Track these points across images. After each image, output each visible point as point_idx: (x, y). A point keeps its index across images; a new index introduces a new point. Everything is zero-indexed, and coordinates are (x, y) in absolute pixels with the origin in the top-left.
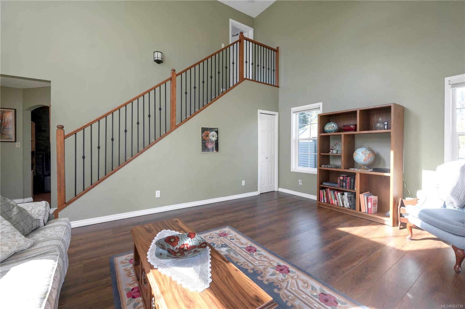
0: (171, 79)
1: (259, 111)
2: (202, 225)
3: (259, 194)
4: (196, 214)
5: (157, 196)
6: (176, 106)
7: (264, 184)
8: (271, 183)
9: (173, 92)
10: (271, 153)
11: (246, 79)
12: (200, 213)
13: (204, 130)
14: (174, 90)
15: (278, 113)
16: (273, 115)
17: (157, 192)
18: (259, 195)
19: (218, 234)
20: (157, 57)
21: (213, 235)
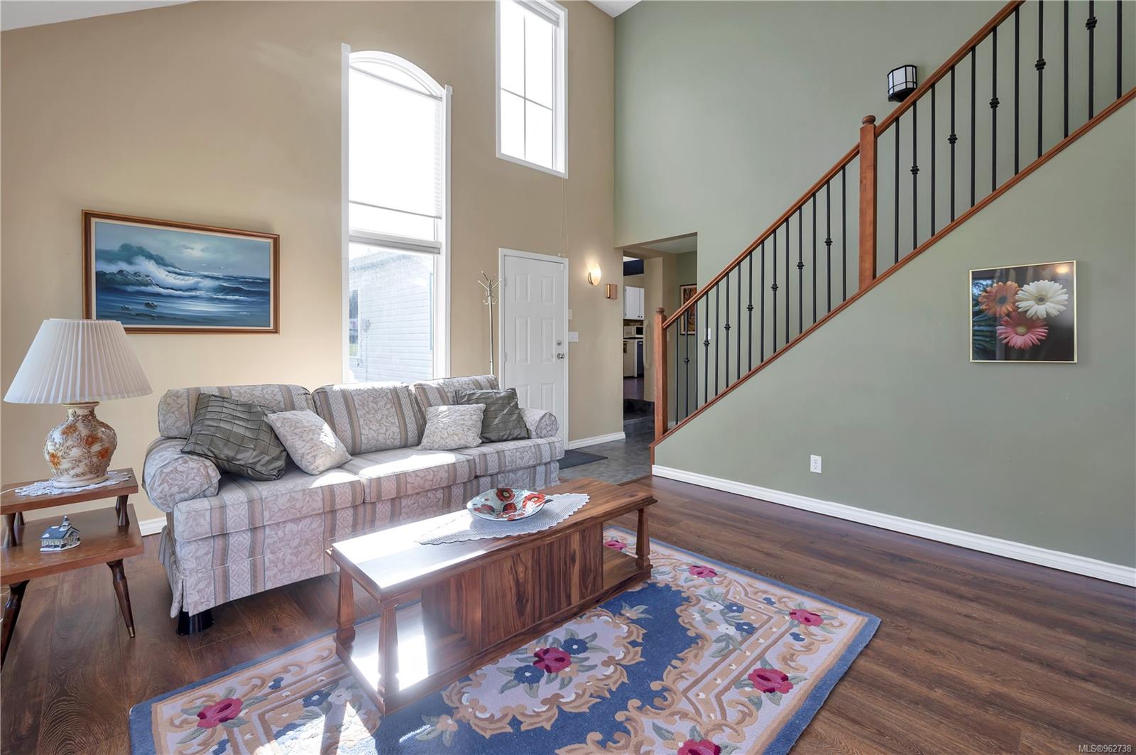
2: (830, 577)
5: (811, 469)
12: (898, 559)
17: (815, 458)
19: (798, 608)
20: (893, 87)
21: (785, 602)
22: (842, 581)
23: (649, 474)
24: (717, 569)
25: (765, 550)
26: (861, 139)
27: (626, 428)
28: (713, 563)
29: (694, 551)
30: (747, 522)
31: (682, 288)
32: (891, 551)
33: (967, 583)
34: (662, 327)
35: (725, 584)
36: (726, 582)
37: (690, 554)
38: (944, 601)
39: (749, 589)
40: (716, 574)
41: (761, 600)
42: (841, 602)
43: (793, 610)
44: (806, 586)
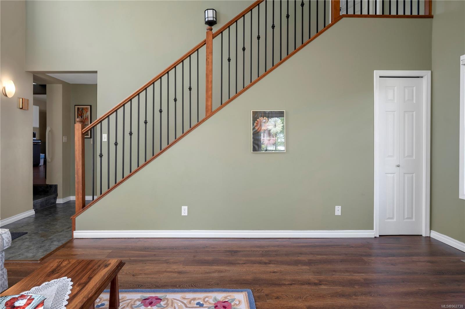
0: (204, 43)
1: (377, 73)
2: (216, 275)
3: (378, 236)
4: (226, 251)
5: (183, 214)
6: (212, 82)
7: (392, 218)
8: (412, 218)
9: (208, 62)
10: (412, 156)
11: (347, 16)
12: (233, 252)
13: (256, 116)
14: (208, 58)
15: (430, 72)
16: (418, 77)
17: (183, 207)
18: (375, 237)
19: (216, 302)
20: (208, 17)
21: (207, 301)
22: (222, 274)
23: (71, 239)
24: (159, 295)
25: (176, 270)
26: (207, 37)
27: (35, 207)
28: (154, 292)
29: (137, 288)
30: (155, 255)
31: (76, 107)
32: (228, 249)
33: (262, 255)
34: (82, 132)
35: (170, 305)
36: (170, 302)
37: (136, 291)
38: (263, 268)
39: (185, 301)
40: (161, 300)
41: (196, 306)
42: (229, 288)
43: (214, 304)
44: (209, 285)
